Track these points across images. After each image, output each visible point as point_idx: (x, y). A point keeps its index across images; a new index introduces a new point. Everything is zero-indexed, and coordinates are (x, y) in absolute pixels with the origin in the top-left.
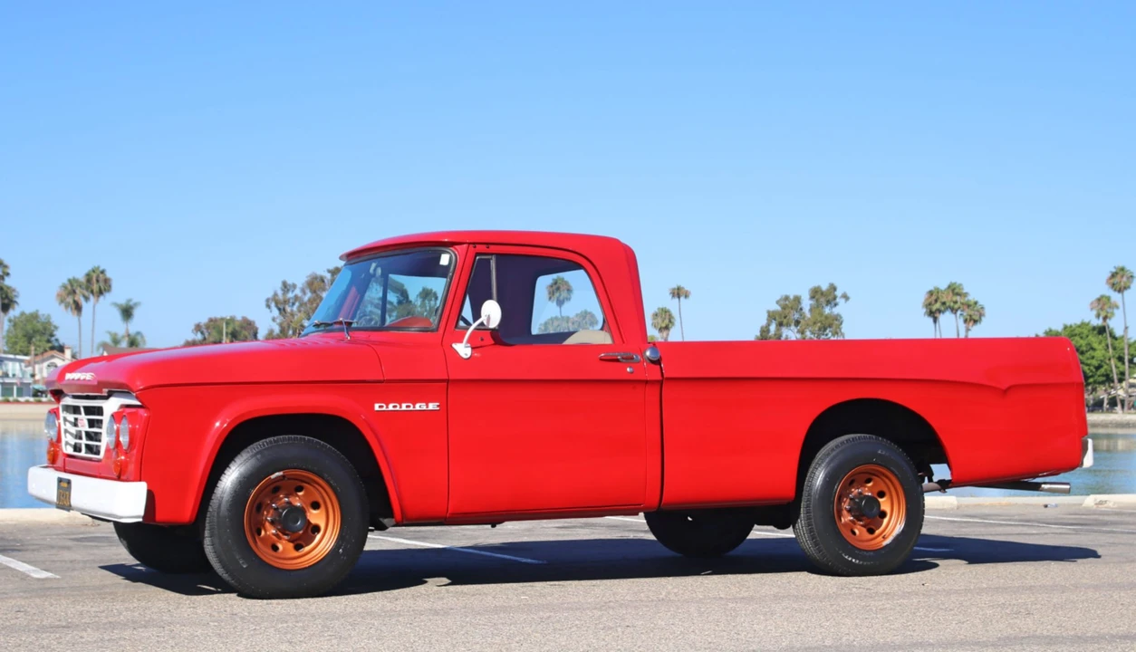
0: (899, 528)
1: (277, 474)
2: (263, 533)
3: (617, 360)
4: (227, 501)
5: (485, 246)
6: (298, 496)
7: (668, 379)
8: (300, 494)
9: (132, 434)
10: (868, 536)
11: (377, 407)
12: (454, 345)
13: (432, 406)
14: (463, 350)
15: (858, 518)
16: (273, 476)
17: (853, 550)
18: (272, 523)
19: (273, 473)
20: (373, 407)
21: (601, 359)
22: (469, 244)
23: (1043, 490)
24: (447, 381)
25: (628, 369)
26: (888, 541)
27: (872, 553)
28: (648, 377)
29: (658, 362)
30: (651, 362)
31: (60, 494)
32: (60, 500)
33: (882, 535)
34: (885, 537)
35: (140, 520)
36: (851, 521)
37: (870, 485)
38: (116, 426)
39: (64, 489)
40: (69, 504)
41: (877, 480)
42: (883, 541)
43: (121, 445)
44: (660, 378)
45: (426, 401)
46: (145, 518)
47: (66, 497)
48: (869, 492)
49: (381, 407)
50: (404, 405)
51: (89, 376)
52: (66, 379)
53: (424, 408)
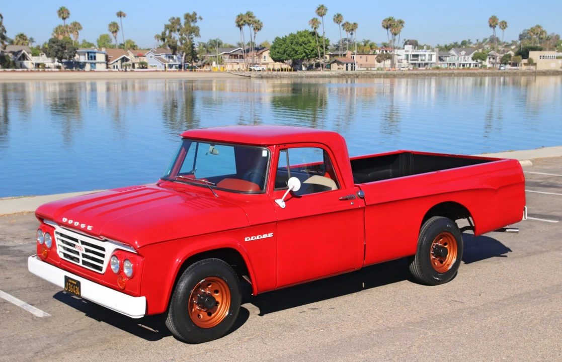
0: (454, 260)
1: (202, 281)
2: (193, 310)
3: (347, 199)
4: (181, 299)
5: (283, 145)
6: (208, 288)
7: (368, 205)
8: (210, 286)
9: (134, 268)
10: (441, 265)
11: (246, 240)
12: (276, 201)
13: (270, 235)
14: (281, 203)
15: (436, 257)
17: (437, 274)
18: (198, 304)
19: (200, 281)
20: (244, 240)
21: (341, 200)
22: (276, 145)
23: (507, 232)
24: (277, 222)
25: (352, 203)
26: (450, 267)
27: (444, 274)
28: (360, 206)
29: (364, 198)
30: (361, 198)
31: (69, 286)
32: (69, 288)
33: (447, 264)
34: (448, 265)
35: (143, 316)
36: (434, 259)
37: (441, 240)
38: (119, 262)
39: (74, 284)
40: (79, 294)
41: (444, 237)
42: (448, 267)
43: (124, 273)
44: (364, 206)
45: (267, 233)
46: (144, 315)
47: (76, 289)
48: (440, 243)
49: (248, 239)
50: (258, 237)
51: (89, 228)
52: (63, 221)
53: (267, 236)
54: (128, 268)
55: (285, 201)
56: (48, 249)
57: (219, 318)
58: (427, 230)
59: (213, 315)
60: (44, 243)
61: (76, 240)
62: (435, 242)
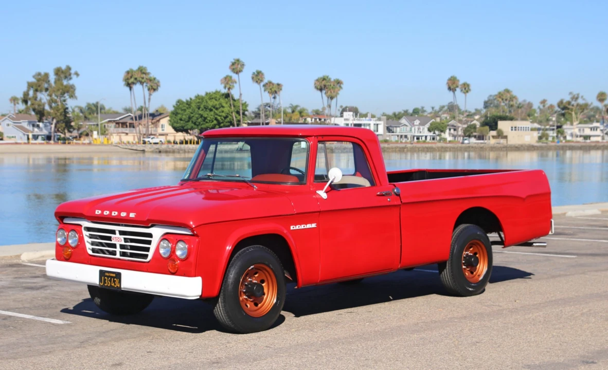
0: (485, 271)
1: (252, 267)
2: (241, 298)
3: (383, 195)
4: (232, 283)
5: (321, 137)
6: (255, 277)
7: (404, 203)
9: (189, 249)
10: (471, 276)
11: (292, 228)
12: (317, 192)
13: (314, 225)
14: (323, 194)
15: (467, 267)
16: (250, 269)
17: (469, 284)
18: (244, 293)
19: (250, 267)
20: (290, 228)
21: (378, 195)
22: (315, 136)
23: (534, 246)
24: (319, 212)
25: (388, 200)
26: (481, 278)
27: (475, 285)
28: (396, 203)
29: (399, 195)
30: (397, 195)
31: (105, 280)
32: (105, 282)
33: (478, 274)
34: (479, 276)
35: (199, 297)
36: (465, 269)
37: (471, 249)
38: (170, 245)
39: (112, 277)
40: (119, 286)
41: (474, 246)
42: (479, 278)
43: (176, 256)
44: (400, 203)
45: (311, 223)
46: (201, 296)
47: (114, 281)
48: (471, 253)
49: (293, 227)
50: (303, 226)
51: (132, 215)
52: (96, 213)
53: (310, 227)
54: (181, 249)
55: (326, 192)
56: (72, 248)
57: (266, 308)
58: (459, 236)
59: (260, 305)
60: (67, 242)
61: (113, 232)
62: (466, 251)
